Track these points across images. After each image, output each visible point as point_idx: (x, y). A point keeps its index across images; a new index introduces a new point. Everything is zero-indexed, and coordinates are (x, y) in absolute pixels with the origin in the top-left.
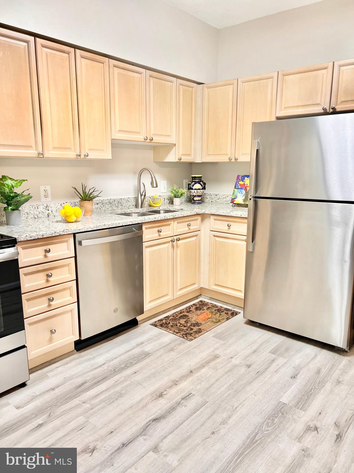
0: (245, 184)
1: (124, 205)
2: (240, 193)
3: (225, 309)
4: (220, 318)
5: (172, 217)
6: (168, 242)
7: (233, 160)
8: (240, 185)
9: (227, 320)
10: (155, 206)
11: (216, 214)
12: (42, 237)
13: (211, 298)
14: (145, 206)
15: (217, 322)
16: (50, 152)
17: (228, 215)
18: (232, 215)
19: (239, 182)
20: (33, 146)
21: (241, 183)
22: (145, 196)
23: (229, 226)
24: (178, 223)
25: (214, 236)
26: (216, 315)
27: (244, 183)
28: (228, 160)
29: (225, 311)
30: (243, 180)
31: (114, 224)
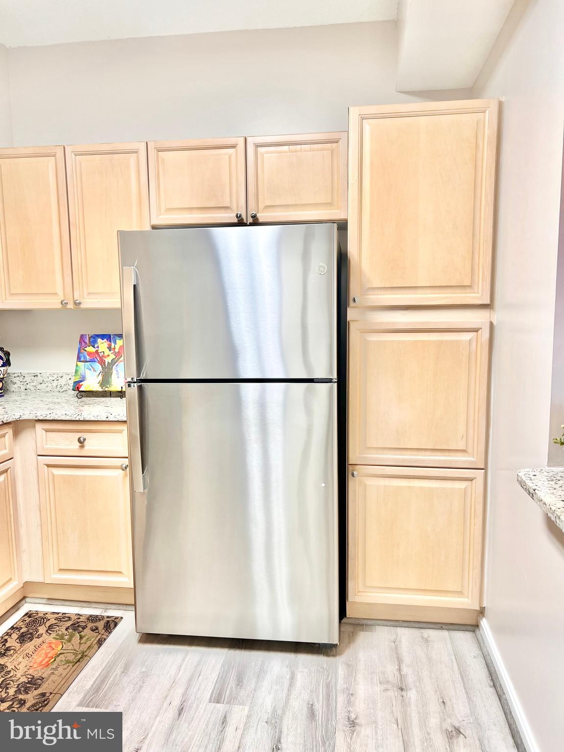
0: (99, 351)
2: (90, 369)
3: (88, 619)
4: (84, 647)
7: (71, 306)
8: (90, 354)
9: (99, 647)
11: (48, 418)
13: (51, 600)
15: (79, 661)
17: (77, 419)
18: (87, 419)
19: (86, 349)
21: (90, 349)
23: (81, 442)
25: (48, 466)
26: (72, 642)
27: (97, 351)
28: (60, 306)
29: (90, 625)
30: (93, 343)
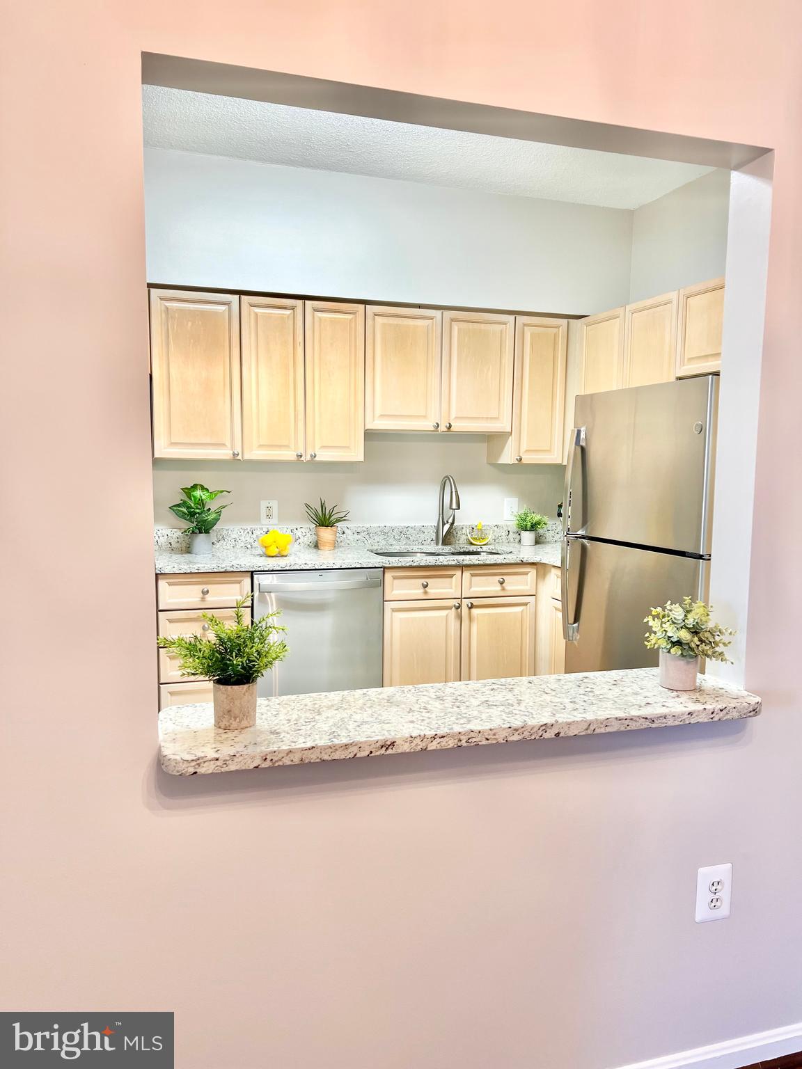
1: (412, 539)
5: (453, 563)
6: (450, 608)
10: (476, 543)
12: (197, 571)
14: (460, 542)
16: (254, 452)
20: (227, 444)
22: (452, 524)
24: (472, 575)
25: (556, 609)
31: (323, 563)
